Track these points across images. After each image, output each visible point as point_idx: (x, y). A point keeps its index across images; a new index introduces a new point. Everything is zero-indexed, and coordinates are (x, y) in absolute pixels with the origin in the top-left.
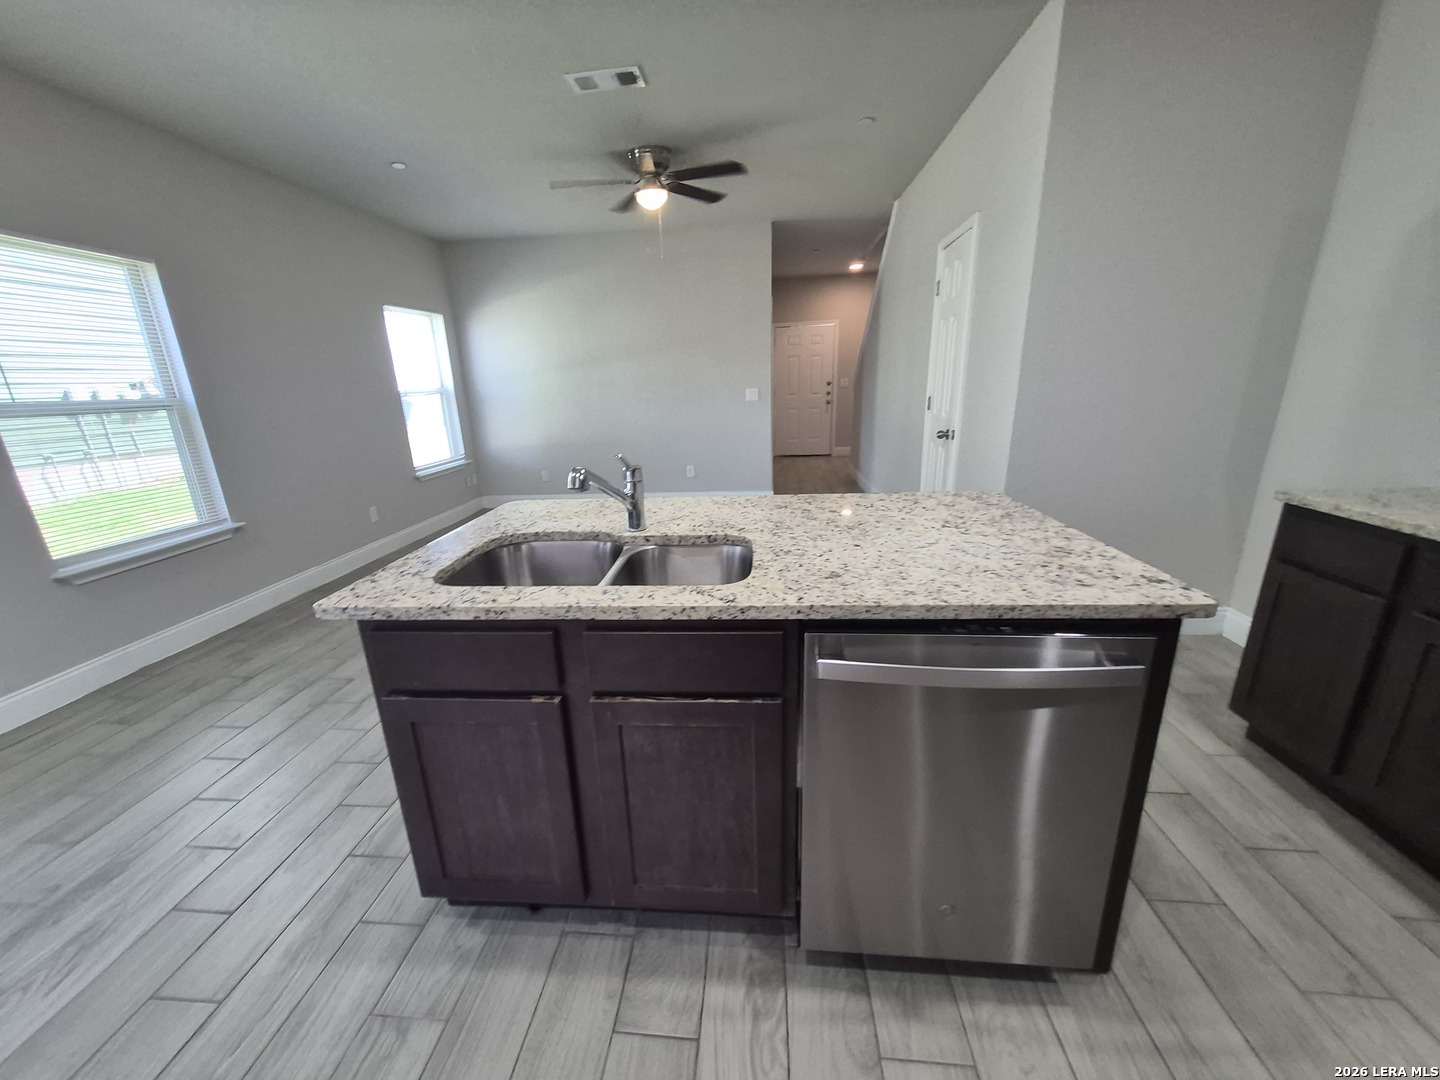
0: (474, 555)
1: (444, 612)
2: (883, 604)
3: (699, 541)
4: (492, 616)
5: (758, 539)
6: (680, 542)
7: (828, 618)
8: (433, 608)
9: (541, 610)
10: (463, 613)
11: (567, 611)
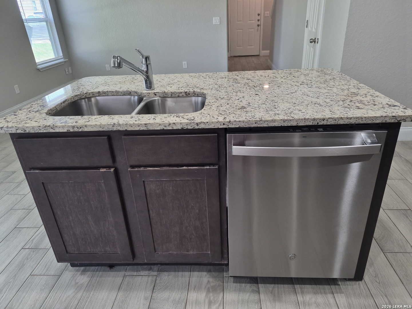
0: (67, 103)
1: (52, 128)
2: (263, 119)
3: (181, 95)
4: (76, 130)
5: (209, 93)
6: (172, 95)
7: (237, 127)
8: (46, 126)
9: (100, 126)
10: (61, 128)
11: (113, 126)
